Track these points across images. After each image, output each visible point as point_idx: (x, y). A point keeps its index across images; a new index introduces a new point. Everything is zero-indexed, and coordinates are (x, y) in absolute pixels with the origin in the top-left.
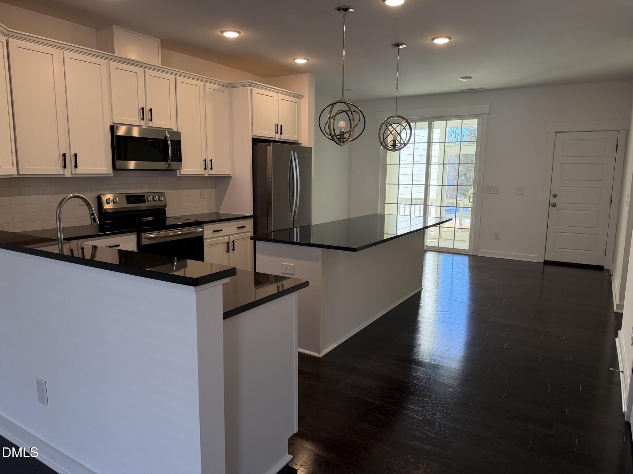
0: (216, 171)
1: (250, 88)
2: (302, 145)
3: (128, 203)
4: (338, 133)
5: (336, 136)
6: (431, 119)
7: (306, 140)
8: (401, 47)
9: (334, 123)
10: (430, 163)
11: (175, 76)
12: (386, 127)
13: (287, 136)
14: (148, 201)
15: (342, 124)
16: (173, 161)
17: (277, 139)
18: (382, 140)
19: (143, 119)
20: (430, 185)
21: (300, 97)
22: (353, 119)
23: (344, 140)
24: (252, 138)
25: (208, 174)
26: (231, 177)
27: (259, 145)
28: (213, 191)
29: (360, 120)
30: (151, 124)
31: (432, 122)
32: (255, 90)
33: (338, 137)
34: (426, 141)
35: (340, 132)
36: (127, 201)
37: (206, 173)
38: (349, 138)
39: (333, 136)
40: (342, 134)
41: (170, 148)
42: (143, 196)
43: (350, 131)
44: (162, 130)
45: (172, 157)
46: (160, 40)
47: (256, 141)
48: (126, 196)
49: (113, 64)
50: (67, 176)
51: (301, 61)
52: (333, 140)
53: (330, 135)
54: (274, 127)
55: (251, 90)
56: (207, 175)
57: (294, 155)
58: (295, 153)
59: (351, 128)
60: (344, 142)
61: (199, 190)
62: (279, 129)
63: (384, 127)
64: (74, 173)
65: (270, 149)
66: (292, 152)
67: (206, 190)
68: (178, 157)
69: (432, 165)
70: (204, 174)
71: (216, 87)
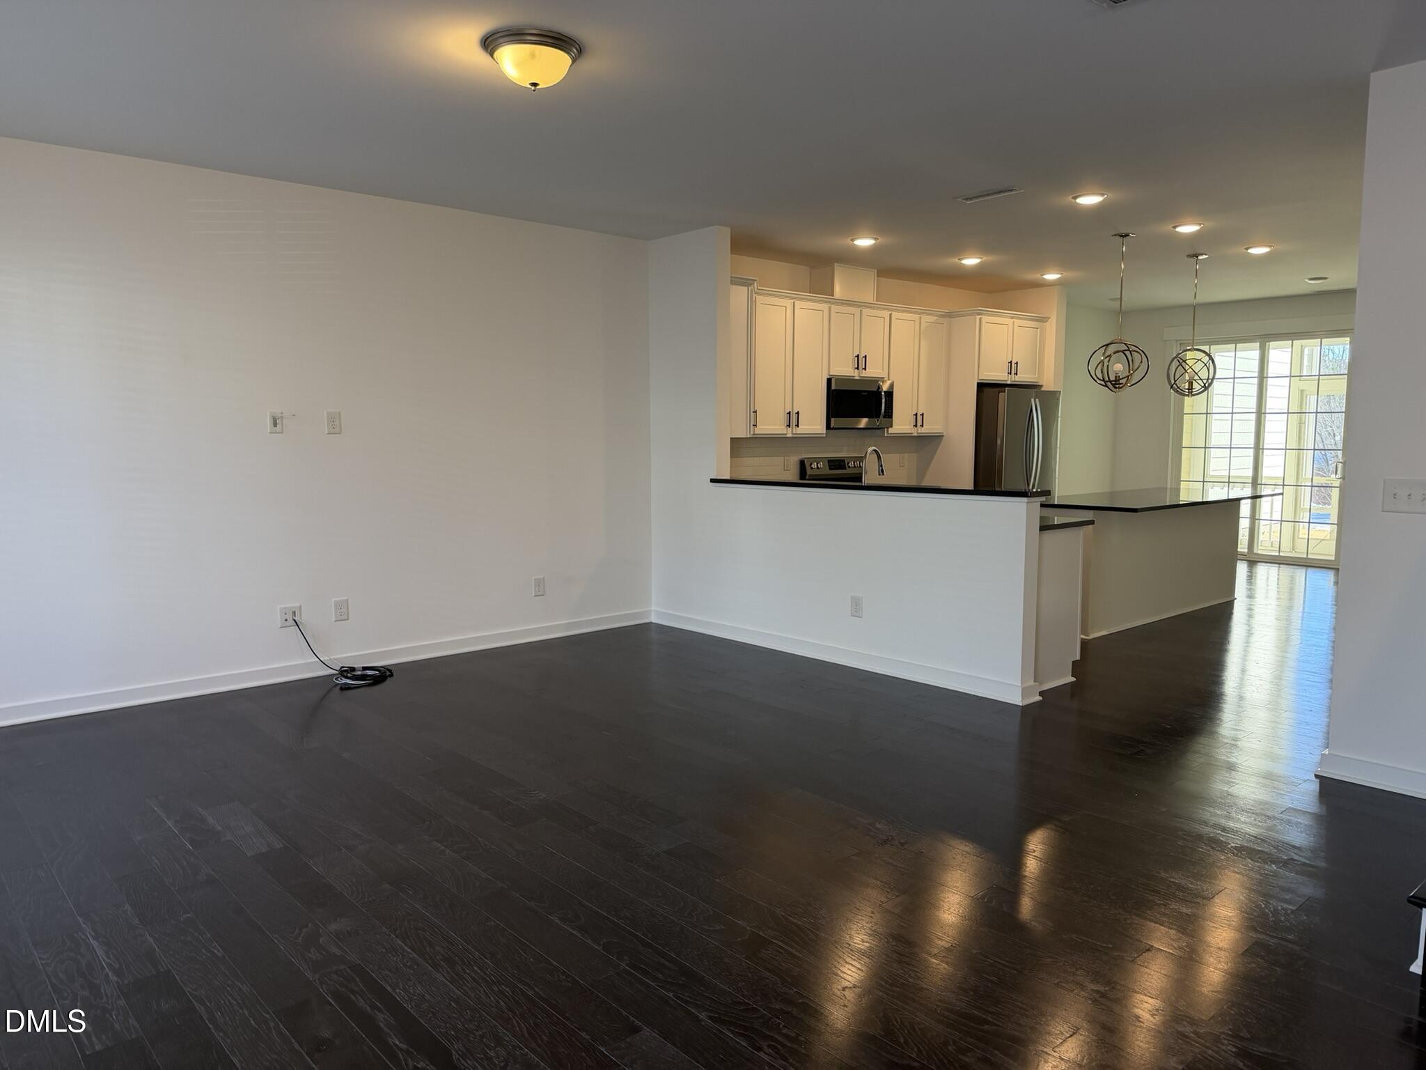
0: (926, 430)
1: (978, 317)
2: (1043, 389)
3: (830, 469)
4: (1112, 378)
5: (1111, 382)
6: (1264, 339)
7: (1048, 384)
8: (1200, 258)
9: (1108, 366)
10: (1263, 412)
11: (890, 312)
12: (1178, 364)
13: (1023, 377)
14: (849, 467)
15: (1118, 367)
16: (884, 417)
17: (1009, 382)
18: (1173, 382)
19: (858, 368)
20: (1263, 449)
21: (1044, 320)
22: (1132, 361)
23: (1121, 386)
24: (978, 383)
25: (918, 433)
26: (943, 436)
27: (986, 390)
28: (915, 455)
29: (1141, 362)
30: (864, 374)
31: (1267, 344)
32: (985, 319)
33: (1113, 382)
34: (1256, 374)
35: (1116, 377)
36: (829, 466)
37: (915, 432)
38: (1126, 383)
39: (1107, 381)
40: (1117, 379)
41: (883, 400)
42: (844, 460)
43: (1128, 377)
44: (875, 381)
45: (885, 412)
46: (876, 270)
47: (981, 386)
48: (828, 460)
49: (835, 308)
50: (788, 436)
51: (1051, 277)
52: (1106, 386)
53: (1104, 380)
54: (1007, 365)
55: (980, 318)
56: (915, 434)
57: (1034, 403)
58: (1037, 400)
59: (1129, 372)
60: (1121, 388)
61: (898, 455)
62: (1013, 367)
63: (1175, 363)
64: (794, 432)
65: (1003, 397)
66: (1033, 400)
67: (906, 454)
68: (889, 414)
69: (1267, 415)
70: (912, 433)
71: (933, 319)
